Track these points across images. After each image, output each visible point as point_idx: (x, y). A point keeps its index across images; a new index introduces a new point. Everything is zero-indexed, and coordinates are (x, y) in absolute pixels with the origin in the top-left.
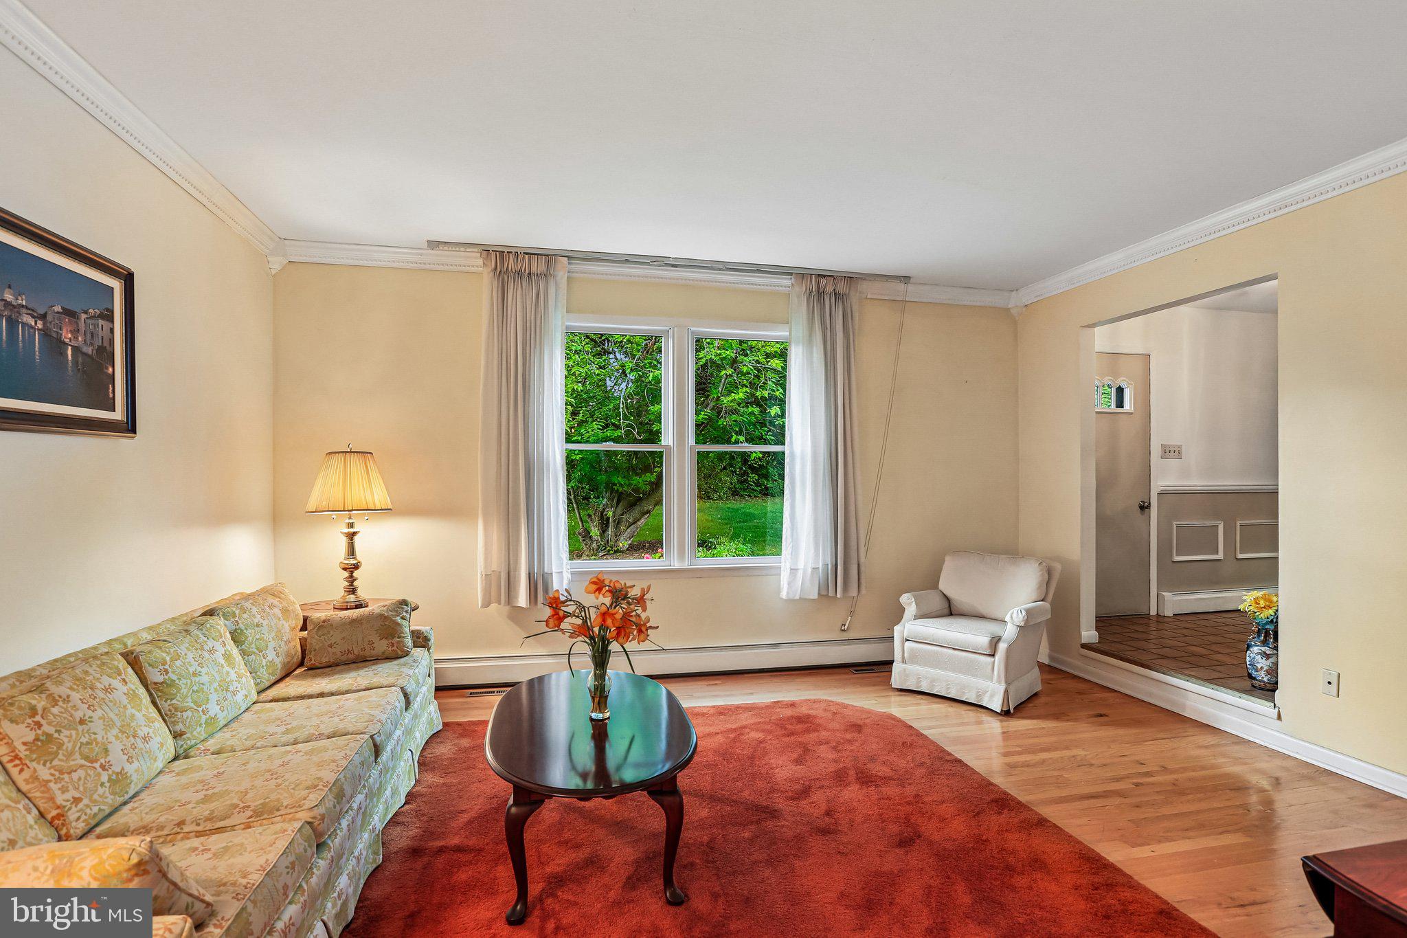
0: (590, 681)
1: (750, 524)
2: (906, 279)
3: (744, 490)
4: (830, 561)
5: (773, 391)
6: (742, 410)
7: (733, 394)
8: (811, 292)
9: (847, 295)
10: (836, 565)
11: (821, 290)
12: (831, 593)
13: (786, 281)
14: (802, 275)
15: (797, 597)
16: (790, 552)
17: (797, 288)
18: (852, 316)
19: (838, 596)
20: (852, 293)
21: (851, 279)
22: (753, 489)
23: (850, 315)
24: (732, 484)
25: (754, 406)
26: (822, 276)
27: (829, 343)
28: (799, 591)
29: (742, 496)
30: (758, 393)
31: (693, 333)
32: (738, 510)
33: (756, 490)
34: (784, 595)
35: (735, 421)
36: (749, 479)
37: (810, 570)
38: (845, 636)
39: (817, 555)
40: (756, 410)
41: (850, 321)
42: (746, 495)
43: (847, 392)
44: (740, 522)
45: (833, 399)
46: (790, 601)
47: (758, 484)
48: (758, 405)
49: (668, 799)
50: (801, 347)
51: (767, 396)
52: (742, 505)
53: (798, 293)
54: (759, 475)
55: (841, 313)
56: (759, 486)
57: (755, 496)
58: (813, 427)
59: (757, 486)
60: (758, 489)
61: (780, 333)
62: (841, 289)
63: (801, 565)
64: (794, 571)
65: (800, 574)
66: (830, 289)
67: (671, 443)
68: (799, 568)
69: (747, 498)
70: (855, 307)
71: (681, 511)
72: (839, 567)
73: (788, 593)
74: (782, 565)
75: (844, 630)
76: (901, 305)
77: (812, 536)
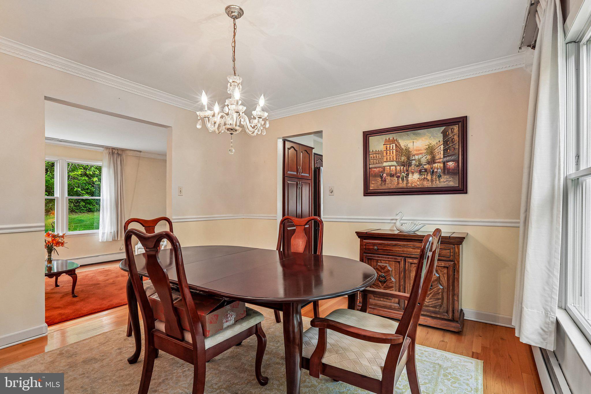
0: (47, 257)
1: (81, 224)
2: (140, 152)
3: (77, 209)
4: (116, 230)
5: (94, 171)
6: (79, 178)
7: (75, 172)
8: (110, 153)
9: (122, 154)
10: (118, 231)
11: (113, 152)
12: (116, 239)
13: (102, 149)
14: (107, 148)
15: (105, 241)
16: (102, 228)
17: (105, 151)
18: (123, 160)
19: (119, 240)
20: (123, 154)
21: (123, 150)
22: (82, 209)
23: (122, 160)
24: (70, 207)
25: (85, 177)
26: (113, 149)
27: (116, 168)
28: (106, 239)
29: (76, 212)
30: (88, 172)
31: (67, 162)
32: (74, 219)
33: (83, 210)
34: (100, 241)
35: (76, 182)
36: (80, 205)
37: (109, 233)
38: (121, 251)
39: (111, 228)
40: (87, 178)
41: (123, 161)
42: (79, 212)
43: (121, 182)
44: (76, 223)
45: (117, 184)
46: (103, 242)
47: (85, 207)
48: (87, 176)
49: (73, 276)
50: (106, 169)
51: (92, 174)
52: (77, 216)
53: (106, 153)
54: (85, 203)
55: (120, 159)
56: (86, 208)
57: (84, 212)
58: (110, 192)
59: (84, 208)
60: (85, 209)
61: (99, 164)
62: (120, 152)
63: (106, 232)
64: (103, 233)
65: (106, 234)
66: (116, 152)
67: (58, 196)
68: (105, 232)
69: (79, 213)
70: (124, 158)
71: (62, 217)
72: (119, 231)
73: (102, 240)
74: (99, 232)
75: (121, 250)
76: (139, 158)
77: (110, 223)
